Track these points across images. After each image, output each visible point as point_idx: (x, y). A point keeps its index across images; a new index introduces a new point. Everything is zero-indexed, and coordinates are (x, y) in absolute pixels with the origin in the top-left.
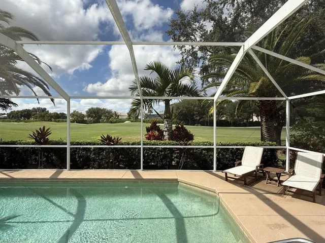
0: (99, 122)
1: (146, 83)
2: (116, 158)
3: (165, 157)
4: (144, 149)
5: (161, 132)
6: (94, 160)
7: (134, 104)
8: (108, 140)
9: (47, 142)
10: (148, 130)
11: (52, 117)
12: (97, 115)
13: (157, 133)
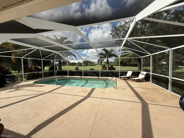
0: (87, 66)
1: (101, 54)
2: (94, 74)
3: (106, 74)
4: (101, 72)
5: (106, 68)
6: (89, 74)
7: (98, 60)
8: (92, 69)
9: (78, 70)
10: (102, 67)
11: (71, 64)
12: (86, 63)
13: (105, 68)
